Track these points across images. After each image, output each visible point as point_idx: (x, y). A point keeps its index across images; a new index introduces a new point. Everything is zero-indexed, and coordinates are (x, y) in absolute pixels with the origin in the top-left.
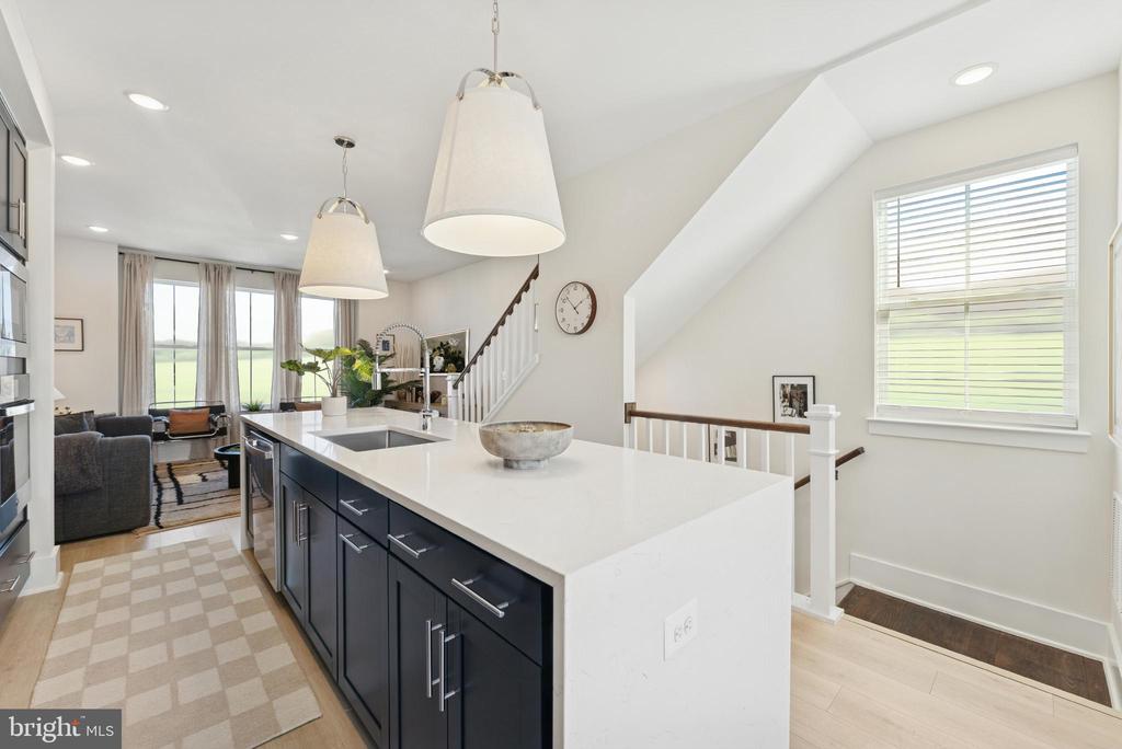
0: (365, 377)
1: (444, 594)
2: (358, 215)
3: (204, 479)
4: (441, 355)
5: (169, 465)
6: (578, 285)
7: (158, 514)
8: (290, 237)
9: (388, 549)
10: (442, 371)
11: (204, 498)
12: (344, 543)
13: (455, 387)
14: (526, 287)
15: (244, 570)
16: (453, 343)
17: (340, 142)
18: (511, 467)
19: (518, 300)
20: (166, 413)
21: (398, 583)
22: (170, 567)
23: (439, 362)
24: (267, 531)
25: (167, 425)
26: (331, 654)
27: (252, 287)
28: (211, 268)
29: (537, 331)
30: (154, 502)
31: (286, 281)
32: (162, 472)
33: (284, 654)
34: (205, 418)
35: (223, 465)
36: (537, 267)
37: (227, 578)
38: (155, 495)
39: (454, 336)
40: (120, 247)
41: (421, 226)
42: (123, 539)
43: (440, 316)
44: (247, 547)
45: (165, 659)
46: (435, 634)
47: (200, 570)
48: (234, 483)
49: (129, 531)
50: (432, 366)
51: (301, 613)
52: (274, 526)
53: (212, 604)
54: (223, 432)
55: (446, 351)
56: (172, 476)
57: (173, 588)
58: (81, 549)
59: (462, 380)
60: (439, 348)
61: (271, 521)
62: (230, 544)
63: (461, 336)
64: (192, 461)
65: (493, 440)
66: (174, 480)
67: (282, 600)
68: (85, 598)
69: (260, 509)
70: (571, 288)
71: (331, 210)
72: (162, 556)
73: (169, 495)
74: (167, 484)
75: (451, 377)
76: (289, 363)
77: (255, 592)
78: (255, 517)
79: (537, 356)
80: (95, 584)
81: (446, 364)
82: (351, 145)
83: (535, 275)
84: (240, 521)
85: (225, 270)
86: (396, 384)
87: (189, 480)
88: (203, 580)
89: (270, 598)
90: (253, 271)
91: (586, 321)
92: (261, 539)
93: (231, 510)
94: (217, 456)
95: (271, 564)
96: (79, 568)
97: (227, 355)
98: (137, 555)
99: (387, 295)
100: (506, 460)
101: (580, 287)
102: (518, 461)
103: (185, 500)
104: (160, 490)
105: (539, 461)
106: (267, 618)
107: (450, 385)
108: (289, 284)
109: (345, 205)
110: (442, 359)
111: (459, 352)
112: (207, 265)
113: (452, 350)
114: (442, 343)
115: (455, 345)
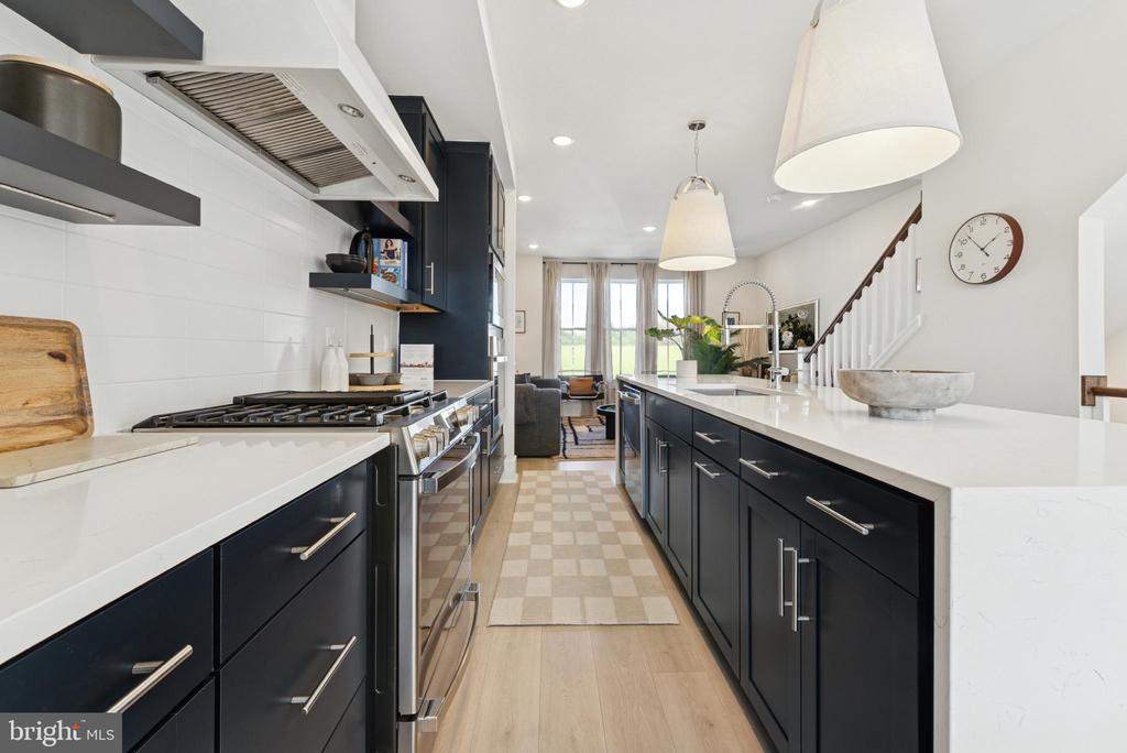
0: (714, 341)
1: (798, 518)
2: (708, 188)
3: (590, 430)
4: (789, 330)
5: (569, 418)
6: (989, 218)
7: (564, 449)
8: (650, 229)
9: (739, 477)
10: (791, 348)
11: (591, 442)
12: (698, 469)
13: (807, 360)
14: (903, 235)
15: (618, 499)
16: (802, 316)
17: (692, 127)
18: (879, 416)
19: (890, 252)
20: (567, 379)
21: (750, 509)
22: (573, 485)
23: (788, 337)
24: (635, 474)
25: (568, 388)
26: (686, 575)
29: (919, 292)
30: (562, 441)
31: (647, 270)
32: (565, 422)
33: (648, 566)
34: (590, 384)
35: (602, 422)
36: (920, 207)
37: (608, 500)
38: (562, 437)
39: (802, 308)
40: (544, 258)
41: (771, 170)
42: (546, 461)
43: (789, 287)
44: (619, 483)
45: (572, 543)
46: (788, 555)
47: (591, 491)
48: (610, 435)
49: (548, 456)
50: (781, 342)
51: (661, 538)
52: (641, 471)
53: (598, 516)
54: (601, 396)
55: (795, 324)
56: (571, 425)
57: (576, 499)
58: (526, 462)
59: (816, 352)
60: (787, 322)
61: (637, 467)
62: (608, 478)
63: (810, 308)
64: (582, 417)
65: (854, 382)
66: (572, 428)
67: (646, 526)
68: (530, 492)
69: (630, 458)
70: (976, 224)
71: (685, 190)
72: (567, 476)
73: (570, 438)
74: (569, 430)
75: (802, 351)
76: (651, 330)
77: (626, 516)
78: (627, 462)
79: (919, 317)
80: (533, 485)
81: (795, 339)
82: (702, 126)
83: (916, 217)
84: (615, 464)
85: (604, 266)
86: (740, 361)
87: (581, 429)
88: (592, 498)
89: (637, 523)
90: (622, 264)
91: (1002, 264)
92: (630, 479)
93: (608, 454)
94: (599, 412)
95: (638, 498)
96: (526, 473)
97: (604, 334)
98: (554, 473)
99: (733, 261)
100: (871, 407)
101: (991, 220)
102: (888, 408)
103: (580, 442)
104: (565, 433)
105: (918, 410)
106: (636, 537)
107: (801, 358)
108: (648, 272)
109: (696, 183)
110: (791, 334)
111: (809, 326)
112: (592, 264)
113: (802, 324)
114: (790, 317)
115: (804, 317)
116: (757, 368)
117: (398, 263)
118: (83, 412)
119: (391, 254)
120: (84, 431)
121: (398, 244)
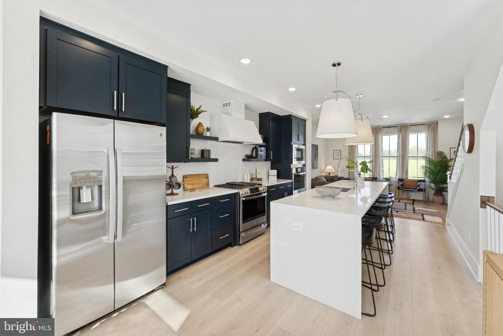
27: (389, 134)
85: (379, 129)
90: (389, 127)
97: (379, 159)
108: (403, 130)
117: (263, 153)
118: (208, 184)
119: (261, 151)
120: (209, 186)
121: (263, 148)
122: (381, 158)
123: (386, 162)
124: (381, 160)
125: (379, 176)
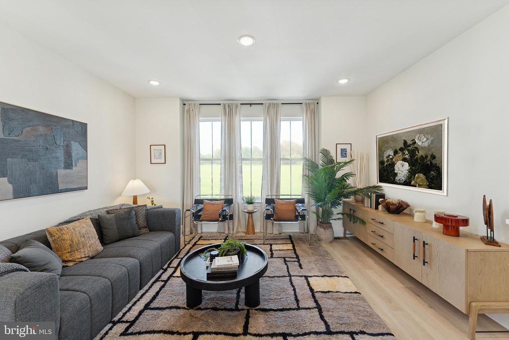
4: (404, 160)
16: (422, 142)
23: (403, 169)
27: (251, 117)
28: (227, 106)
31: (270, 109)
39: (422, 131)
55: (413, 153)
60: (401, 149)
63: (436, 132)
81: (412, 173)
85: (234, 107)
90: (251, 104)
108: (272, 111)
110: (406, 165)
111: (433, 157)
112: (224, 105)
113: (421, 153)
114: (405, 142)
115: (426, 144)
116: (370, 197)
122: (238, 162)
123: (246, 168)
124: (238, 166)
125: (236, 196)
